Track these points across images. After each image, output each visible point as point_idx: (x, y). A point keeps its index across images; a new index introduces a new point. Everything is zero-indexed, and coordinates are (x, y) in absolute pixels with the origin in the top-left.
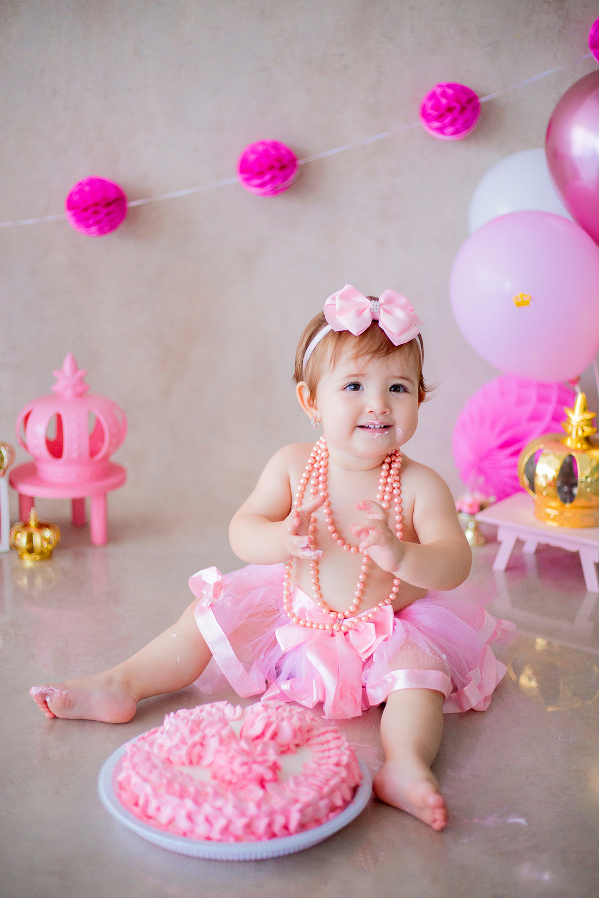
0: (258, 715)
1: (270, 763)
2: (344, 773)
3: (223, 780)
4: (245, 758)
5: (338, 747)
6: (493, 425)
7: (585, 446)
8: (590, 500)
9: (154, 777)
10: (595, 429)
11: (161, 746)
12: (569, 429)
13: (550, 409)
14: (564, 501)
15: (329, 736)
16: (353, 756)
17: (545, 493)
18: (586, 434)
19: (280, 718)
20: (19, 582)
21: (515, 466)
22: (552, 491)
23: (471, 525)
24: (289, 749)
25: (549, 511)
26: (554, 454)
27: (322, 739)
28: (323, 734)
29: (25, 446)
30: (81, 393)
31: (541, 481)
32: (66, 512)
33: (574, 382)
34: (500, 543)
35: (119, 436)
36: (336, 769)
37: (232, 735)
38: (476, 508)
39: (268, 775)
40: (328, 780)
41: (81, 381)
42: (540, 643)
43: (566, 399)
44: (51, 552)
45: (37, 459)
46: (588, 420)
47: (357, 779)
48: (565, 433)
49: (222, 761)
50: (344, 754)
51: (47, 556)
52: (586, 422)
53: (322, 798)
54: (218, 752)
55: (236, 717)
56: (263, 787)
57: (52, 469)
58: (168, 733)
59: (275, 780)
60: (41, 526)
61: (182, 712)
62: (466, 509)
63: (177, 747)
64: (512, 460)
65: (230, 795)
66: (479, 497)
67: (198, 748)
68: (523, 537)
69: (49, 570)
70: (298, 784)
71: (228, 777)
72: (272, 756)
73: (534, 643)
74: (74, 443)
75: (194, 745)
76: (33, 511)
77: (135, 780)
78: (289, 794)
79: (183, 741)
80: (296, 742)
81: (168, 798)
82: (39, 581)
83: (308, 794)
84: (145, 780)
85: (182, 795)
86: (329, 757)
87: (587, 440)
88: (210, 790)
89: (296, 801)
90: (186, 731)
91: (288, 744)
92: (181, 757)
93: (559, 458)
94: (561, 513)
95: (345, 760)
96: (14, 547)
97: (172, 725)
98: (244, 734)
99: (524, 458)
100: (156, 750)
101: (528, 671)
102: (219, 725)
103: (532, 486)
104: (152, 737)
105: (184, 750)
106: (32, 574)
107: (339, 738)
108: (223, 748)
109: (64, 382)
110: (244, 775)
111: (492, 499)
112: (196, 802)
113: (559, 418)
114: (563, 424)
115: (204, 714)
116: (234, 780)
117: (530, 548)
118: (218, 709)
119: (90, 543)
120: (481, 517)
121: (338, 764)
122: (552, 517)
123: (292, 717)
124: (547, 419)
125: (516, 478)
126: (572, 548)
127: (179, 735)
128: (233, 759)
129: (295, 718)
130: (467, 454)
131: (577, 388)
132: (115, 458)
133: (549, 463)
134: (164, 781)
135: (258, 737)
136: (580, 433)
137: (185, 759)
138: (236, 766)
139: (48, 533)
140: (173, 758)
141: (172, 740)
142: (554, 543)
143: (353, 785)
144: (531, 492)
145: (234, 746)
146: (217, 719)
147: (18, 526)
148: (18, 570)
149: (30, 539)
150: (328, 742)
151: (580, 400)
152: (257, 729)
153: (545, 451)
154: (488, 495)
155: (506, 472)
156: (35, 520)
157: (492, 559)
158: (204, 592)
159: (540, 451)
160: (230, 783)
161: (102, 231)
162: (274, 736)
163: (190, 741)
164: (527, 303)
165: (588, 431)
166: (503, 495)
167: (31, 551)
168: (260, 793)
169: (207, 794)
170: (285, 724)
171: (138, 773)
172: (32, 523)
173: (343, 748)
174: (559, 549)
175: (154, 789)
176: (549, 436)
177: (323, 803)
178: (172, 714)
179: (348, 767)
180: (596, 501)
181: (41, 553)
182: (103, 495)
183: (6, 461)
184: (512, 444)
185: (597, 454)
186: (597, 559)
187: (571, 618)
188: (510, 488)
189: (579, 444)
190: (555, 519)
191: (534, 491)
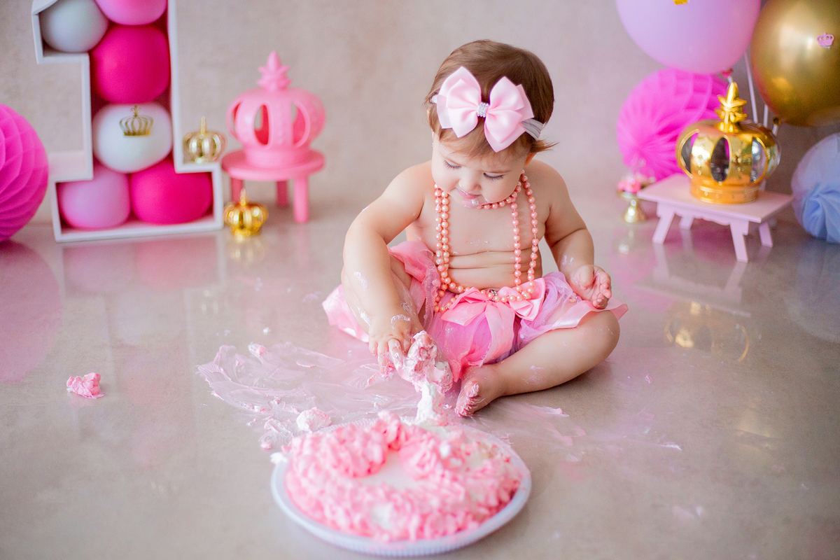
6: (654, 113)
7: (737, 131)
8: (740, 178)
10: (745, 115)
12: (722, 114)
13: (705, 99)
14: (718, 180)
17: (700, 172)
18: (738, 119)
20: (233, 256)
21: (673, 150)
22: (707, 169)
23: (634, 203)
25: (704, 189)
26: (709, 138)
29: (235, 135)
30: (284, 86)
31: (697, 162)
32: (271, 194)
33: (730, 72)
34: (659, 219)
35: (319, 124)
38: (638, 188)
41: (284, 76)
42: (695, 307)
43: (720, 89)
44: (261, 228)
45: (246, 146)
46: (739, 107)
48: (719, 120)
51: (257, 232)
52: (736, 109)
57: (260, 155)
60: (251, 205)
62: (629, 188)
64: (670, 145)
66: (641, 178)
68: (680, 212)
69: (258, 243)
73: (689, 306)
74: (279, 129)
76: (243, 191)
82: (250, 254)
87: (738, 125)
93: (712, 141)
94: (714, 191)
96: (227, 224)
99: (682, 141)
103: (688, 167)
106: (243, 248)
109: (268, 75)
111: (652, 179)
113: (713, 106)
114: (717, 111)
117: (686, 224)
119: (293, 220)
120: (642, 195)
122: (706, 194)
124: (703, 107)
125: (675, 162)
126: (723, 221)
130: (630, 139)
131: (730, 79)
132: (315, 145)
133: (703, 145)
136: (732, 119)
139: (257, 212)
142: (707, 217)
144: (687, 172)
147: (230, 205)
148: (231, 244)
149: (241, 218)
151: (732, 89)
153: (700, 135)
154: (648, 176)
155: (665, 156)
156: (245, 200)
157: (651, 233)
159: (696, 135)
164: (685, 1)
165: (740, 117)
166: (662, 176)
167: (242, 227)
172: (243, 202)
174: (711, 223)
176: (704, 121)
180: (746, 179)
181: (252, 229)
182: (305, 178)
183: (218, 148)
184: (671, 131)
185: (747, 137)
186: (746, 232)
187: (722, 284)
188: (666, 171)
189: (731, 129)
190: (710, 196)
191: (690, 171)
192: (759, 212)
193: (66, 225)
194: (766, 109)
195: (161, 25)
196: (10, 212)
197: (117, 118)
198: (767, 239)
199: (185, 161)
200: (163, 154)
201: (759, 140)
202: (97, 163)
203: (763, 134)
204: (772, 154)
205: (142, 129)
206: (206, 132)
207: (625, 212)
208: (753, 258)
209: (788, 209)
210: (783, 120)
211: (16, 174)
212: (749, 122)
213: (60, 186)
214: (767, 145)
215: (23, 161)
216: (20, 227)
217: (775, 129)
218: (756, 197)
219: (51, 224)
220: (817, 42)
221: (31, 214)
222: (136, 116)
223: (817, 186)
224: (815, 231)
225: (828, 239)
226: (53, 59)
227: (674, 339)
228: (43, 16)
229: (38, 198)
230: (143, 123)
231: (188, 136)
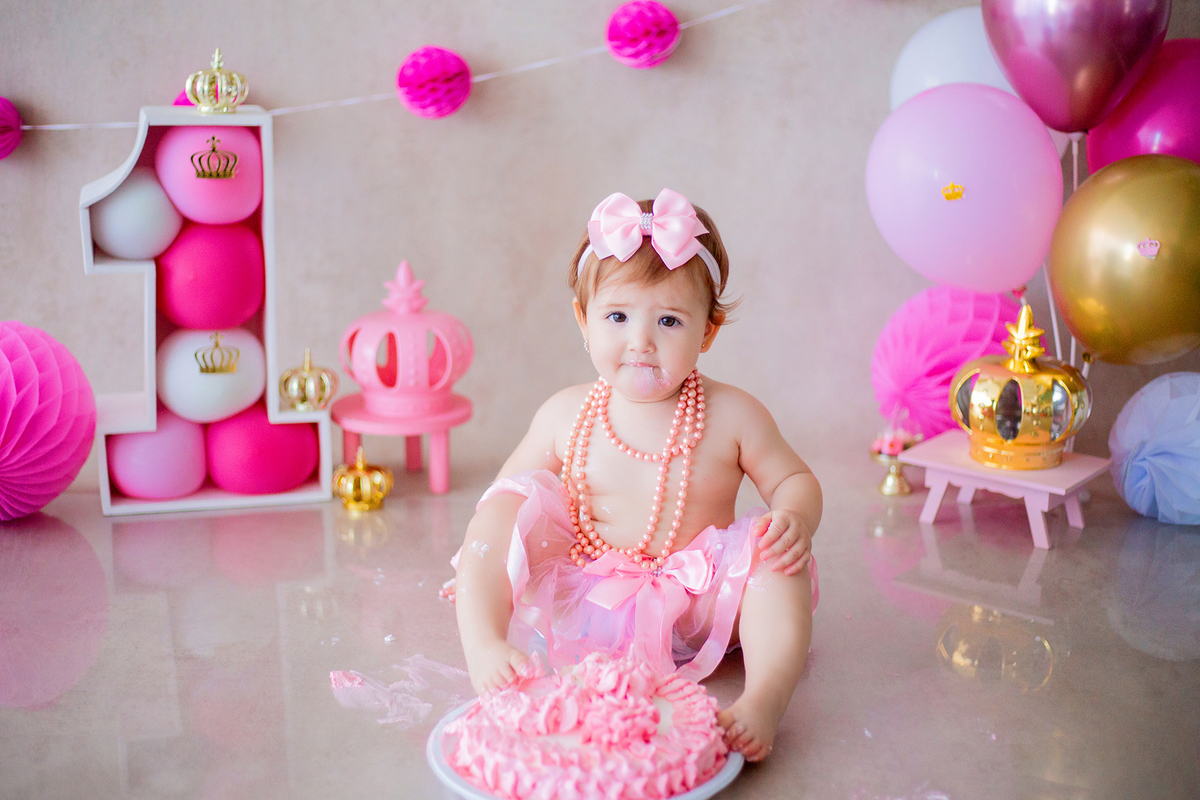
6: (920, 349)
7: (1032, 370)
8: (1036, 434)
10: (1043, 349)
12: (1012, 348)
13: (991, 327)
14: (1007, 438)
17: (981, 428)
18: (1033, 355)
20: (344, 538)
21: (946, 397)
22: (991, 424)
23: (893, 469)
25: (988, 449)
26: (994, 381)
29: (352, 374)
30: (418, 308)
31: (977, 413)
32: (399, 455)
33: (1019, 293)
34: (927, 490)
35: (464, 360)
38: (898, 447)
41: (418, 293)
42: (977, 612)
43: (1010, 314)
44: (382, 501)
45: (365, 388)
46: (1034, 338)
48: (1006, 355)
51: (378, 506)
52: (1028, 342)
57: (385, 401)
60: (371, 469)
62: (886, 449)
64: (942, 391)
66: (903, 435)
68: (956, 482)
69: (379, 521)
73: (970, 611)
74: (410, 367)
76: (361, 450)
82: (368, 536)
87: (1033, 362)
93: (998, 383)
94: (1001, 452)
96: (337, 495)
99: (957, 385)
101: (963, 647)
103: (967, 419)
106: (359, 527)
109: (397, 295)
111: (919, 437)
113: (1000, 336)
114: (1004, 343)
117: (965, 497)
119: (428, 490)
120: (905, 457)
122: (989, 457)
124: (987, 340)
125: (948, 412)
126: (1015, 494)
130: (889, 384)
131: (1022, 300)
132: (459, 388)
133: (987, 390)
136: (1024, 354)
139: (378, 478)
142: (993, 488)
144: (965, 427)
147: (343, 469)
148: (342, 522)
149: (357, 486)
151: (1025, 313)
153: (981, 377)
154: (913, 432)
155: (938, 405)
156: (363, 461)
157: (919, 509)
159: (976, 376)
161: (441, 113)
164: (957, 194)
165: (1034, 351)
166: (932, 432)
167: (358, 499)
172: (360, 465)
174: (999, 497)
176: (990, 358)
180: (1044, 436)
181: (371, 502)
182: (445, 432)
183: (328, 390)
184: (944, 370)
185: (1046, 379)
186: (1046, 508)
187: (1014, 580)
188: (939, 424)
189: (1024, 368)
191: (968, 425)
192: (1063, 480)
193: (117, 492)
194: (1073, 341)
195: (254, 222)
196: (43, 473)
197: (191, 348)
198: (1076, 520)
199: (281, 408)
200: (252, 397)
201: (1061, 383)
202: (162, 409)
203: (1067, 375)
204: (1080, 401)
205: (225, 364)
206: (311, 368)
207: (883, 481)
208: (1056, 543)
209: (1105, 476)
210: (1096, 356)
211: (53, 422)
212: (1049, 359)
213: (110, 439)
214: (1073, 390)
215: (62, 405)
216: (56, 495)
217: (1085, 372)
218: (1061, 460)
219: (97, 491)
220: (1137, 250)
221: (70, 477)
222: (217, 345)
223: (1143, 445)
224: (1143, 509)
225: (1160, 518)
226: (106, 268)
227: (951, 656)
228: (94, 210)
229: (81, 456)
230: (226, 355)
231: (287, 375)
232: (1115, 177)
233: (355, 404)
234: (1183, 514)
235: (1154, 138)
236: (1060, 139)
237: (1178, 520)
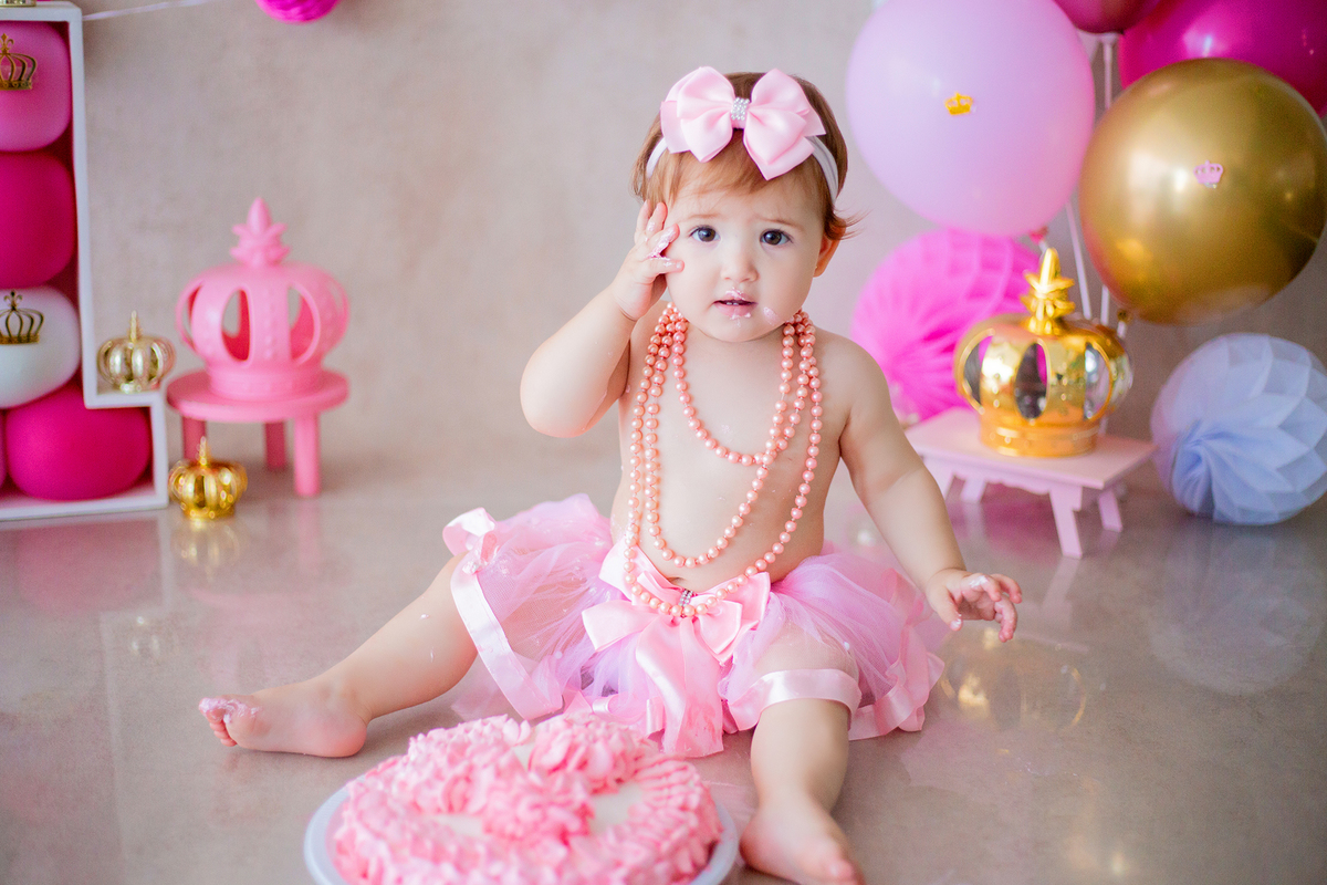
0: (556, 733)
1: (577, 805)
2: (693, 821)
3: (502, 834)
4: (537, 798)
5: (684, 783)
6: (914, 306)
7: (1057, 331)
8: (1065, 412)
9: (392, 831)
10: (1071, 305)
11: (403, 784)
12: (1033, 305)
13: (1000, 280)
14: (1028, 416)
15: (670, 766)
16: (707, 795)
17: (996, 403)
18: (1060, 313)
19: (591, 738)
20: (184, 555)
21: (949, 368)
22: (1008, 401)
24: (605, 786)
25: (1003, 432)
26: (1010, 344)
27: (658, 770)
28: (660, 763)
29: (191, 343)
30: (277, 259)
31: (990, 385)
32: (257, 448)
33: (1039, 235)
35: (337, 326)
36: (681, 815)
37: (515, 765)
39: (574, 825)
40: (668, 833)
41: (276, 241)
42: (991, 637)
43: (1027, 262)
44: (233, 506)
45: (209, 362)
46: (1062, 291)
47: (715, 831)
48: (1026, 313)
49: (499, 803)
50: (692, 792)
51: (227, 513)
52: (1058, 295)
53: (659, 860)
54: (492, 789)
55: (521, 740)
56: (566, 843)
57: (235, 379)
58: (414, 764)
59: (585, 832)
60: (217, 466)
61: (437, 734)
63: (428, 784)
64: (944, 359)
65: (513, 857)
67: (462, 786)
68: (962, 473)
69: (228, 531)
70: (620, 838)
71: (510, 828)
72: (579, 795)
73: (981, 634)
74: (267, 336)
75: (456, 780)
76: (203, 442)
77: (362, 836)
78: (606, 854)
79: (438, 775)
80: (618, 774)
81: (414, 862)
82: (215, 552)
83: (637, 853)
84: (378, 835)
85: (437, 857)
86: (669, 797)
87: (1063, 323)
88: (481, 849)
89: (618, 864)
90: (442, 761)
91: (605, 779)
92: (435, 799)
93: (1017, 349)
94: (1023, 435)
95: (694, 801)
96: (174, 499)
97: (420, 752)
98: (535, 762)
99: (964, 351)
100: (395, 789)
101: (972, 681)
102: (494, 750)
103: (976, 392)
104: (389, 771)
105: (439, 790)
106: (203, 540)
107: (685, 769)
108: (502, 784)
109: (250, 241)
110: (536, 825)
111: (914, 418)
112: (459, 868)
113: (1015, 293)
114: (1023, 299)
115: (471, 735)
116: (520, 833)
117: (972, 493)
118: (493, 728)
119: (293, 492)
121: (684, 808)
122: (1007, 442)
123: (610, 737)
124: (997, 295)
125: (952, 387)
126: (1037, 488)
127: (431, 765)
128: (516, 801)
129: (615, 737)
131: (1044, 245)
132: (331, 362)
133: (1003, 357)
134: (409, 837)
135: (556, 769)
136: (1050, 311)
137: (441, 803)
138: (523, 810)
139: (227, 477)
140: (421, 802)
141: (420, 774)
142: (1010, 481)
143: (708, 840)
144: (974, 404)
145: (519, 780)
146: (491, 741)
147: (181, 466)
148: (182, 534)
149: (200, 487)
150: (667, 775)
151: (1048, 259)
152: (556, 756)
153: (996, 339)
154: (907, 412)
155: (933, 379)
156: (207, 456)
158: (469, 547)
159: (987, 341)
160: (513, 838)
161: (307, 16)
162: (583, 765)
163: (449, 774)
164: (967, 108)
165: (1062, 307)
166: (929, 412)
167: (201, 504)
168: (561, 851)
169: (476, 856)
170: (599, 747)
171: (367, 826)
172: (203, 462)
173: (691, 784)
174: (1018, 492)
175: (393, 850)
176: (1001, 317)
177: (661, 869)
178: (421, 736)
179: (699, 811)
180: (1075, 414)
181: (218, 507)
182: (313, 418)
183: (161, 365)
184: (943, 335)
185: (1076, 342)
186: (1077, 505)
187: (1038, 596)
188: (940, 402)
189: (1048, 328)
190: (1013, 444)
191: (979, 401)
192: (1101, 470)
194: (1106, 294)
195: (61, 149)
198: (1111, 519)
199: (100, 389)
200: (64, 374)
201: (1096, 346)
203: (1102, 336)
204: (1119, 369)
205: (25, 331)
206: (139, 338)
208: (1089, 552)
209: (1146, 466)
210: (1135, 313)
212: (1076, 317)
214: (1111, 356)
217: (1122, 329)
218: (1092, 446)
220: (1194, 178)
222: (13, 308)
223: (1197, 424)
224: (1195, 503)
225: (1216, 516)
227: (957, 692)
230: (27, 321)
231: (108, 346)
232: (1159, 88)
233: (198, 384)
234: (1244, 511)
235: (1203, 42)
236: (1089, 40)
237: (1238, 518)
